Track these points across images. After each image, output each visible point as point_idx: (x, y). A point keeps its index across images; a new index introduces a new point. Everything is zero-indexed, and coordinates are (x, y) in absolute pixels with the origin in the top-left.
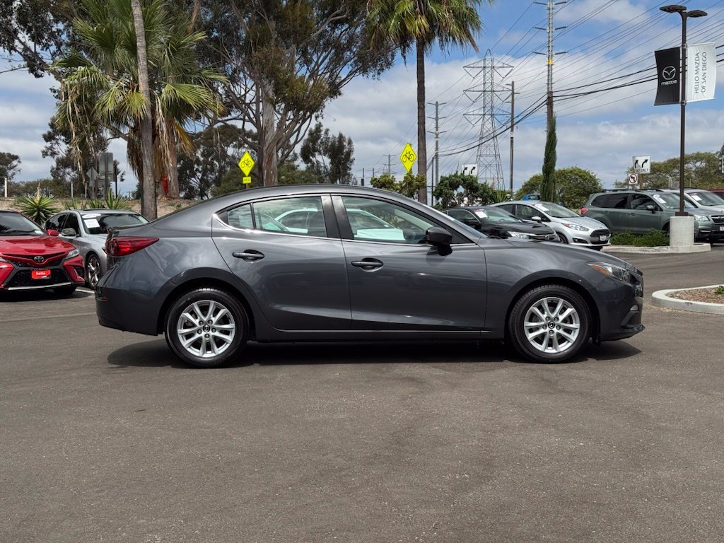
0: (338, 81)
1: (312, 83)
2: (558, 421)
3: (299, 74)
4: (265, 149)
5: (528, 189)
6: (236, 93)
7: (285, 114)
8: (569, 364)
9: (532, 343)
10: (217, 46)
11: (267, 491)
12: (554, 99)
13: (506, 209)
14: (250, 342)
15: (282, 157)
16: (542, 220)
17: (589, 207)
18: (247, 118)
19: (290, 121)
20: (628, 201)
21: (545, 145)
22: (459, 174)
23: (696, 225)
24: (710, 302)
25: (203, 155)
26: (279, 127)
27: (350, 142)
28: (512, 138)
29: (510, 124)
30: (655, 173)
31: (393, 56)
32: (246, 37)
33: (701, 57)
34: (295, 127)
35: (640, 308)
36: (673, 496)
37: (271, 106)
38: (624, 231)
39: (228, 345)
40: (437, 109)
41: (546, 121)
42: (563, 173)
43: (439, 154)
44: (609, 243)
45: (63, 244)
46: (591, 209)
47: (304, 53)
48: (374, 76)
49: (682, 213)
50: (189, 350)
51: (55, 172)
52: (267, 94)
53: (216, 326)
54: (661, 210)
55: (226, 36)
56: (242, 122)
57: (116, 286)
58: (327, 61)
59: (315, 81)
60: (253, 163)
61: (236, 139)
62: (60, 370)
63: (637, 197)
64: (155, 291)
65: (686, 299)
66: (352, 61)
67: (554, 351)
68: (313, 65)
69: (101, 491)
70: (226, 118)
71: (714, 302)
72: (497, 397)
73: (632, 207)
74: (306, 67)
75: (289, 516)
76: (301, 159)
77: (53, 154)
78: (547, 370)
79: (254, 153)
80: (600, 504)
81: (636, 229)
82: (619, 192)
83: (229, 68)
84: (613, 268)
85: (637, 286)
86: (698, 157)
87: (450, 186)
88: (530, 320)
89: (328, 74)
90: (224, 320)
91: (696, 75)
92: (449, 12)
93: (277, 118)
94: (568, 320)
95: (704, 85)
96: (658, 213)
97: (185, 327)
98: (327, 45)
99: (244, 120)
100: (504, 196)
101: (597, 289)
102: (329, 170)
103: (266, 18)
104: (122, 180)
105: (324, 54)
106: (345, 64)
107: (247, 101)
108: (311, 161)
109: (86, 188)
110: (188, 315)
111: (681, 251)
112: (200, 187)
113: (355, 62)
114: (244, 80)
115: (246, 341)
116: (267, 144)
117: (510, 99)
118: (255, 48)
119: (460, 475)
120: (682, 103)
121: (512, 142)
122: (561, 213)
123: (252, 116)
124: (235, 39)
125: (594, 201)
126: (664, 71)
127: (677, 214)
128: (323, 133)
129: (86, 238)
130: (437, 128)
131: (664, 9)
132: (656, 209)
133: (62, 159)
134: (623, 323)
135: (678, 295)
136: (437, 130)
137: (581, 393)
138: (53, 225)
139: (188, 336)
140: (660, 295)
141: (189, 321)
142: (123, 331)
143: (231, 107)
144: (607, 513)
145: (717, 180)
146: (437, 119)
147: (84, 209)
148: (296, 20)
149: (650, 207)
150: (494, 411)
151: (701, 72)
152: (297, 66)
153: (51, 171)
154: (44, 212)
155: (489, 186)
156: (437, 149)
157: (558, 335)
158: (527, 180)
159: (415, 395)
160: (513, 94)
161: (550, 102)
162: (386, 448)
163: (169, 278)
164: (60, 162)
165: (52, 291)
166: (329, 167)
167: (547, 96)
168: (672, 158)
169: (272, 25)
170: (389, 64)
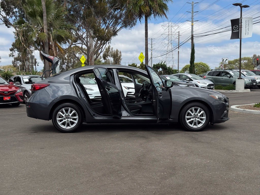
0: (116, 30)
1: (107, 31)
2: (199, 153)
3: (102, 28)
4: (90, 54)
5: (184, 70)
6: (79, 34)
7: (97, 42)
8: (202, 132)
9: (188, 124)
10: (72, 17)
11: (90, 179)
12: (194, 37)
13: (177, 76)
14: (84, 123)
15: (96, 57)
16: (190, 80)
17: (206, 76)
18: (83, 43)
19: (99, 44)
20: (221, 73)
21: (191, 53)
22: (160, 64)
23: (245, 83)
24: (252, 110)
25: (67, 57)
26: (95, 47)
27: (120, 53)
28: (179, 51)
29: (178, 46)
30: (229, 64)
31: (136, 22)
32: (83, 14)
33: (247, 22)
34: (100, 47)
35: (228, 111)
36: (244, 181)
37: (92, 39)
38: (219, 84)
39: (75, 124)
40: (152, 41)
41: (191, 45)
42: (197, 64)
43: (152, 57)
44: (214, 89)
45: (15, 87)
46: (207, 77)
47: (104, 20)
48: (129, 28)
49: (240, 78)
50: (61, 126)
51: (13, 63)
52: (90, 35)
53: (71, 117)
54: (233, 77)
55: (76, 14)
56: (81, 45)
57: (34, 102)
58: (112, 23)
59: (108, 30)
60: (85, 59)
61: (79, 51)
62: (12, 133)
63: (224, 72)
64: (48, 104)
65: (243, 108)
66: (121, 23)
67: (196, 127)
68: (107, 24)
69: (26, 179)
70: (76, 43)
71: (253, 110)
72: (176, 144)
73: (222, 76)
74: (105, 25)
75: (98, 189)
76: (103, 58)
77: (13, 56)
78: (194, 134)
79: (86, 56)
80: (217, 184)
81: (223, 84)
82: (217, 70)
83: (77, 25)
84: (218, 97)
85: (227, 103)
86: (245, 59)
87: (157, 68)
88: (188, 116)
89: (113, 27)
90: (74, 115)
91: (246, 29)
92: (157, 5)
93: (94, 43)
94: (202, 116)
95: (248, 32)
96: (231, 78)
97: (60, 117)
98: (112, 17)
99: (82, 44)
100: (176, 71)
101: (212, 104)
102: (113, 62)
103: (90, 7)
104: (38, 65)
105: (111, 20)
106: (119, 24)
107: (83, 37)
108: (106, 59)
109: (25, 68)
110: (61, 113)
111: (240, 92)
112: (66, 68)
113: (122, 23)
114: (82, 29)
115: (82, 123)
116: (91, 52)
117: (178, 37)
118: (87, 18)
119: (163, 173)
120: (240, 38)
121: (178, 53)
122: (197, 78)
123: (85, 42)
124: (79, 15)
125: (208, 74)
126: (234, 27)
127: (238, 79)
128: (111, 49)
129: (24, 85)
130: (152, 47)
131: (234, 5)
132: (231, 77)
133: (16, 58)
134: (222, 117)
135: (240, 107)
136: (152, 48)
137: (207, 142)
138: (12, 81)
139: (61, 121)
140: (233, 107)
141: (61, 115)
142: (36, 119)
143: (78, 39)
144: (220, 188)
145: (251, 67)
146: (152, 44)
147: (23, 75)
148: (101, 8)
149: (229, 76)
150: (175, 149)
151: (247, 27)
152: (101, 25)
153: (12, 62)
154: (9, 76)
155: (171, 68)
156: (152, 55)
157: (198, 121)
158: (184, 66)
159: (145, 143)
160: (179, 35)
161: (192, 38)
162: (135, 163)
163: (54, 99)
164: (15, 59)
165: (11, 104)
166: (113, 61)
167: (191, 36)
168: (236, 59)
169: (93, 9)
170: (134, 24)
